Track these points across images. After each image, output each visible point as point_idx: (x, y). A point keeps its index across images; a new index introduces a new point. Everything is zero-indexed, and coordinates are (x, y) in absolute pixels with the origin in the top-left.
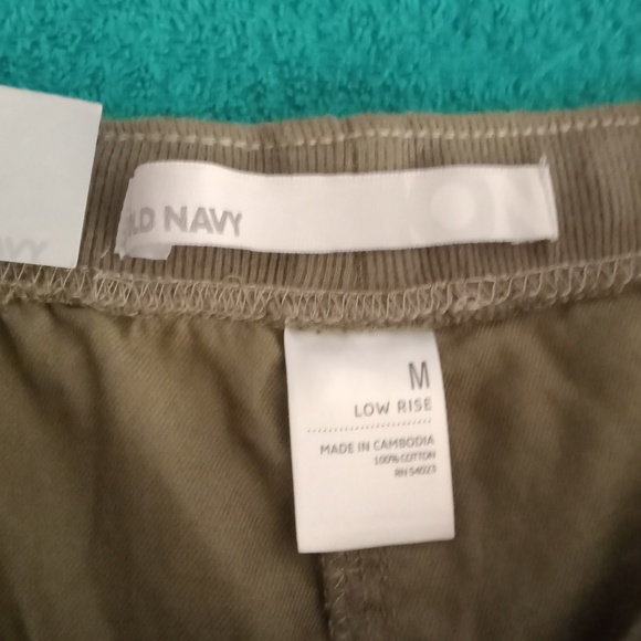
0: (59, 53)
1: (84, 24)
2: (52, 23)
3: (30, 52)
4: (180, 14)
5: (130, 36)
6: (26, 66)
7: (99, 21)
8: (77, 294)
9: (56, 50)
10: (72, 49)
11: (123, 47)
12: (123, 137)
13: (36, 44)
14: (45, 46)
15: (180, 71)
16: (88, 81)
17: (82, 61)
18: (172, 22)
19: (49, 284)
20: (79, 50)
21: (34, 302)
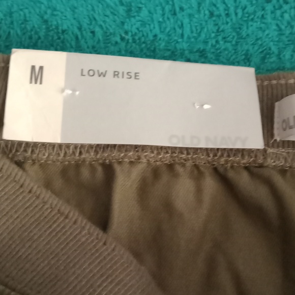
0: (228, 45)
1: (238, 30)
2: (223, 31)
3: (215, 46)
4: (281, 21)
5: (260, 34)
6: (213, 53)
7: (245, 28)
8: (260, 161)
9: (226, 44)
10: (234, 43)
11: (257, 39)
12: (266, 83)
13: (217, 42)
14: (221, 42)
15: (285, 48)
16: (243, 57)
17: (239, 48)
18: (277, 25)
19: (246, 157)
20: (237, 43)
21: (240, 166)
